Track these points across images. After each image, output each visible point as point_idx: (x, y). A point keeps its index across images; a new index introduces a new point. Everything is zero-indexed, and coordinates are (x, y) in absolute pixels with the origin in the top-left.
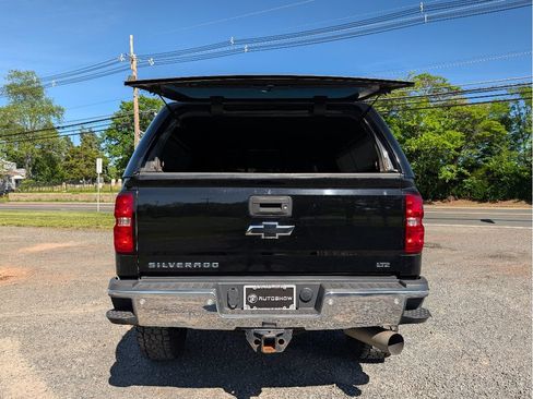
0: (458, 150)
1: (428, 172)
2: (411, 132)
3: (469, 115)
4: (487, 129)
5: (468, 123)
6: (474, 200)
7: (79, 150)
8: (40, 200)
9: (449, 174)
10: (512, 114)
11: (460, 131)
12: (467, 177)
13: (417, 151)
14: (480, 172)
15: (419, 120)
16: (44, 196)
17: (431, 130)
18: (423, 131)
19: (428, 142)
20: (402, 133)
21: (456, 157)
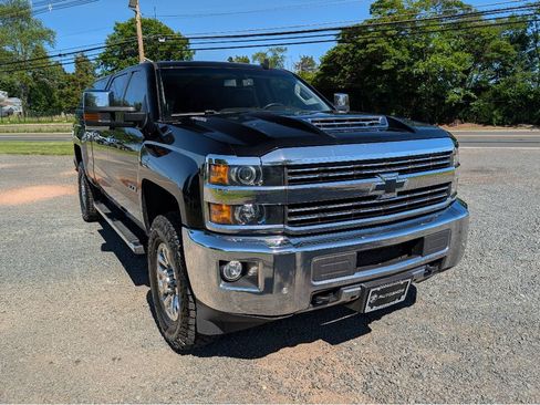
0: (467, 72)
1: (435, 95)
2: (420, 54)
3: (479, 35)
4: (497, 50)
5: (477, 43)
6: (480, 123)
7: (75, 77)
8: (40, 131)
9: (456, 96)
10: (529, 30)
11: (470, 52)
12: (474, 100)
13: (426, 73)
14: (488, 95)
15: (428, 42)
16: (44, 126)
17: (440, 51)
18: (431, 52)
19: (436, 65)
20: (411, 55)
21: (464, 80)
